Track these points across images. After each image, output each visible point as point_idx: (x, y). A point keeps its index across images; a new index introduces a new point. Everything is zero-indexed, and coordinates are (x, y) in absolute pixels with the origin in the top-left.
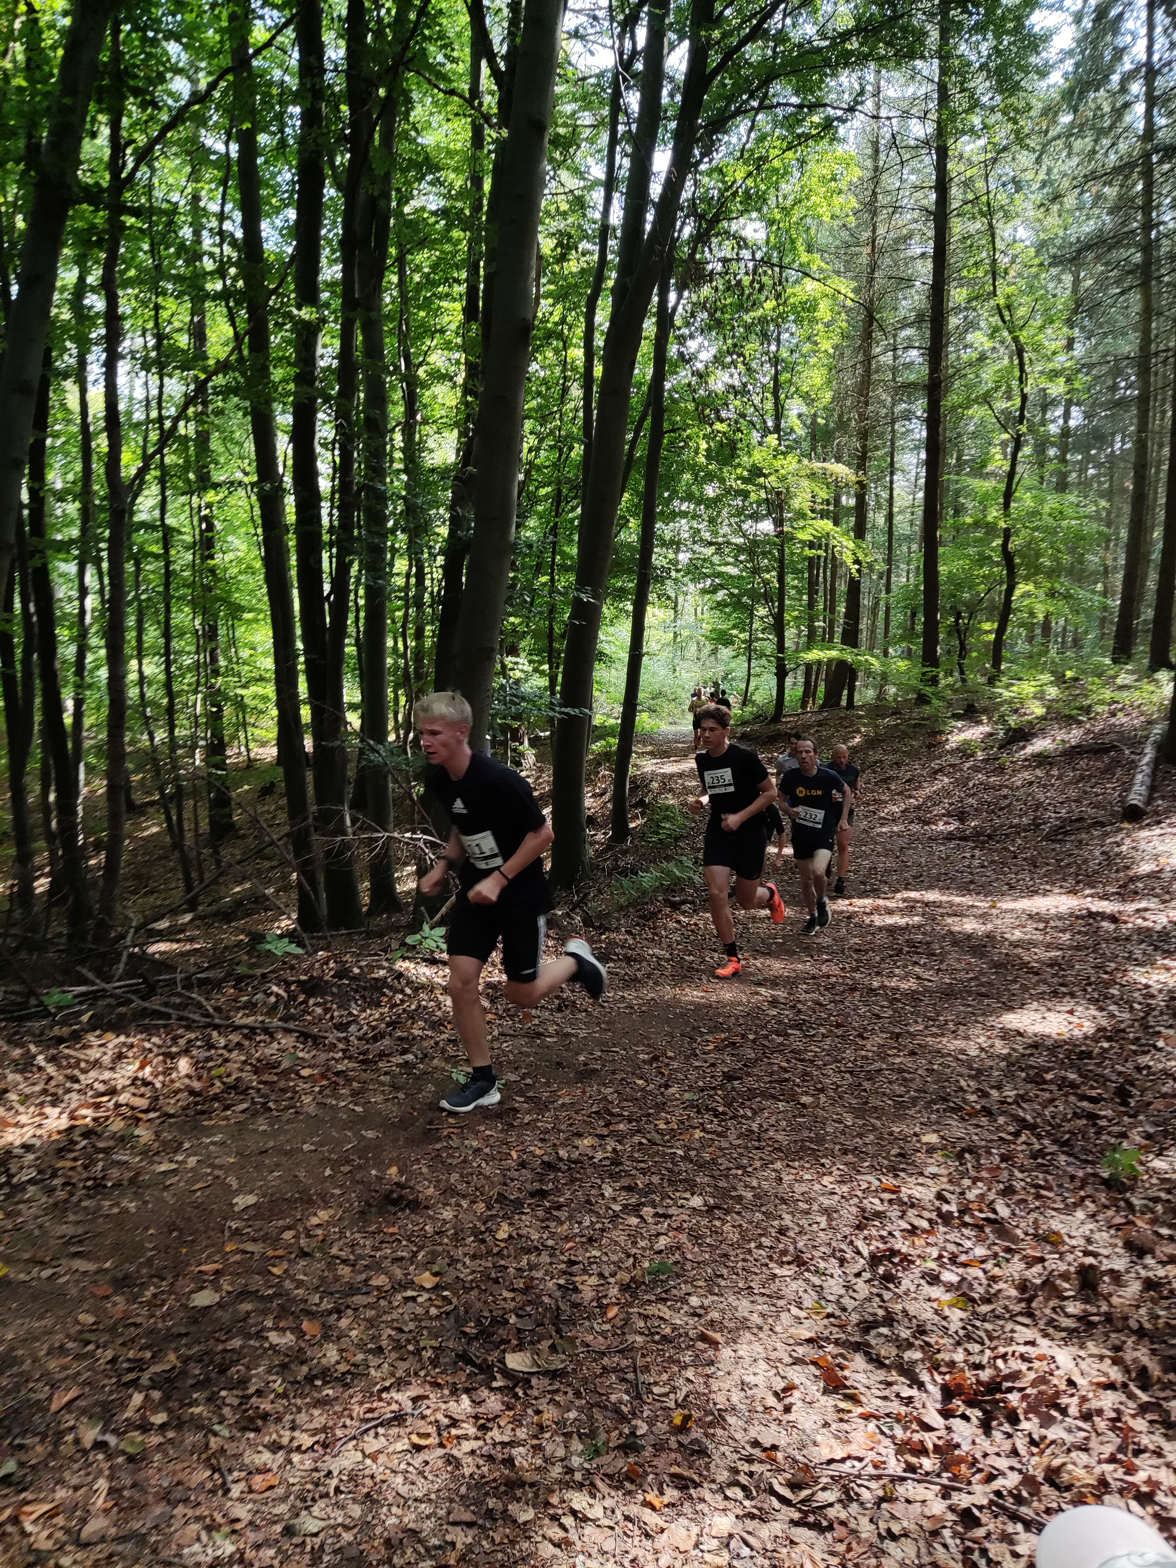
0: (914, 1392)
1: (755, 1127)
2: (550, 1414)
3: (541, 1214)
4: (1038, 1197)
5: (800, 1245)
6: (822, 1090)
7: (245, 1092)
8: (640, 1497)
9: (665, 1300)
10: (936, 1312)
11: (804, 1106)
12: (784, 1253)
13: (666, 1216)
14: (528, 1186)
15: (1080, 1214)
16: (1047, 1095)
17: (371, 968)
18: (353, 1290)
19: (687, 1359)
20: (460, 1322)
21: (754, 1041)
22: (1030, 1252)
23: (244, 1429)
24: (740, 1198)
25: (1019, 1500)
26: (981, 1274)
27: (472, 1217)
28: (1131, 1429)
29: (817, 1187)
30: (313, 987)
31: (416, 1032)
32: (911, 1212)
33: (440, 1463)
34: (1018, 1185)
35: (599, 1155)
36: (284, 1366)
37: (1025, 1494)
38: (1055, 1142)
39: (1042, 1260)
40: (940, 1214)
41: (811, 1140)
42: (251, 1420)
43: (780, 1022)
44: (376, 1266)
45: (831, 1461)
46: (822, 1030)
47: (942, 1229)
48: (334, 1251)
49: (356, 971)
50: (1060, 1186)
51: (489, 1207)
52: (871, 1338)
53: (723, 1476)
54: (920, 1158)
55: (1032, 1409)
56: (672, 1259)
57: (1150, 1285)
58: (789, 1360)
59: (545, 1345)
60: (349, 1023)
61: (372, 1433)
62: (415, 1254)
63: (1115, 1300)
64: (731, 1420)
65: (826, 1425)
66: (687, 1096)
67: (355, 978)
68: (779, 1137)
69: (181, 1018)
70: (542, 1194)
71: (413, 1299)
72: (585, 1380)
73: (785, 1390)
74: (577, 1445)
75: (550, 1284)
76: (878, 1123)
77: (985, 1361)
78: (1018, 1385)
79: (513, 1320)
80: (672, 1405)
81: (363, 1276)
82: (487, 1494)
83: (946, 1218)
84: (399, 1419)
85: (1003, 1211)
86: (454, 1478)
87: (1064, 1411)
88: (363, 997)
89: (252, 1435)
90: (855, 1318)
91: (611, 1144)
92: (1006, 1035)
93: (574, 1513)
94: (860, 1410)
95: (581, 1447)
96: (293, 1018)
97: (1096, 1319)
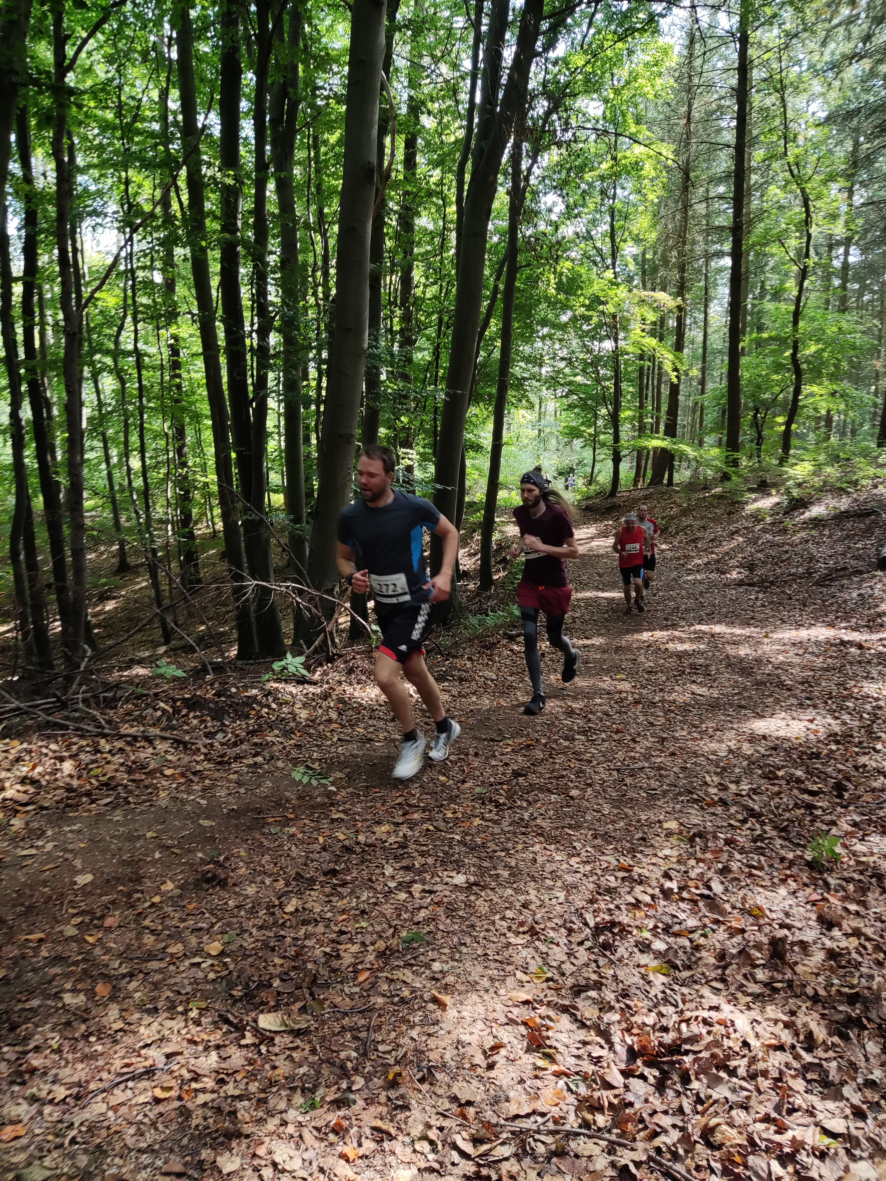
0: (604, 1053)
1: (526, 816)
2: (284, 1068)
3: (328, 890)
4: (751, 875)
5: (538, 917)
6: (590, 785)
7: (114, 788)
8: (339, 1149)
9: (412, 965)
10: (643, 977)
11: (572, 798)
12: (522, 924)
13: (430, 892)
14: (324, 866)
15: (783, 891)
16: (776, 789)
17: (246, 688)
18: (151, 956)
19: (417, 1019)
20: (231, 985)
21: (545, 745)
22: (734, 924)
23: (12, 1083)
24: (498, 876)
25: (675, 1157)
26: (687, 943)
27: (270, 893)
28: (791, 1089)
29: (565, 866)
30: (193, 704)
31: (269, 739)
32: (638, 889)
33: (173, 1115)
34: (735, 866)
35: (392, 839)
36: (68, 1024)
37: (681, 1152)
38: (775, 828)
39: (743, 931)
40: (663, 891)
41: (570, 827)
42: (21, 1074)
43: (571, 729)
44: (177, 936)
45: (517, 1117)
46: (603, 736)
47: (662, 903)
48: (146, 923)
49: (234, 690)
50: (771, 866)
51: (287, 885)
52: (580, 1003)
53: (417, 1131)
54: (657, 841)
55: (703, 1070)
56: (427, 929)
57: (832, 954)
58: (505, 1020)
59: (299, 1005)
60: (216, 733)
61: (122, 1086)
62: (213, 925)
63: (799, 969)
64: (439, 1076)
65: (522, 1081)
66: (478, 790)
67: (231, 696)
68: (544, 824)
69: (77, 729)
70: (333, 873)
71: (198, 965)
72: (323, 1038)
73: (492, 1049)
74: (298, 1099)
75: (318, 952)
76: (630, 812)
77: (670, 1025)
78: (696, 1048)
79: (276, 983)
80: (392, 1061)
81: (163, 944)
82: (205, 1144)
83: (667, 894)
84: (150, 1072)
85: (717, 888)
86: (183, 1128)
87: (733, 1073)
88: (236, 711)
89: (16, 1088)
90: (570, 982)
91: (404, 829)
92: (753, 739)
93: (275, 1165)
94: (555, 1068)
95: (301, 1100)
96: (173, 728)
97: (779, 985)
